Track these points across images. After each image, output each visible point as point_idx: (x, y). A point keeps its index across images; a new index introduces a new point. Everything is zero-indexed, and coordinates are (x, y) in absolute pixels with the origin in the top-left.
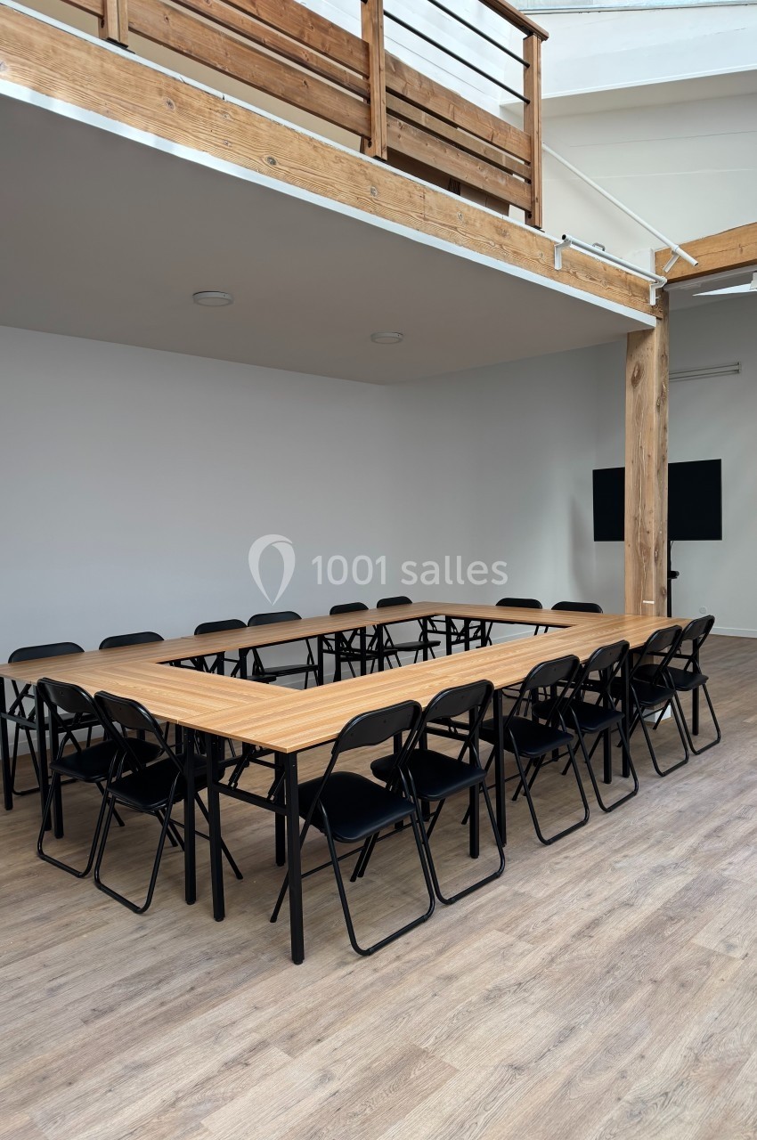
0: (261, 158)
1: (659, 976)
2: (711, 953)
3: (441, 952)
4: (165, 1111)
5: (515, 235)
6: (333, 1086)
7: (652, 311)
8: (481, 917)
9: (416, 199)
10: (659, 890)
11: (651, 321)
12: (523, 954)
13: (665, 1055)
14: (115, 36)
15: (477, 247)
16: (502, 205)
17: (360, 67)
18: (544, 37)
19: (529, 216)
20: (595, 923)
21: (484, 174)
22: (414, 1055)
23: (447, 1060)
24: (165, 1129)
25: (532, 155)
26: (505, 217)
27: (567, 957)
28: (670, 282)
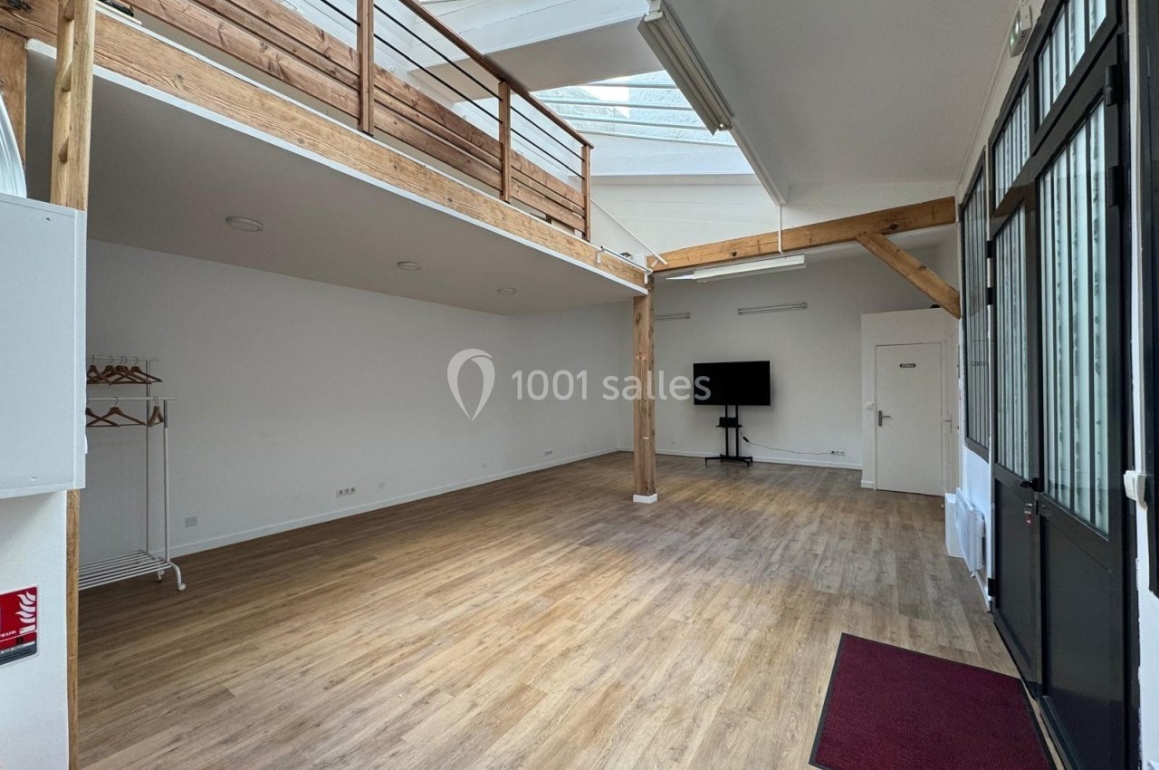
0: (444, 198)
1: (651, 636)
2: (678, 622)
3: (536, 633)
4: (379, 734)
5: (577, 244)
6: (477, 710)
7: (646, 286)
8: (558, 612)
9: (526, 224)
10: (651, 591)
11: (645, 291)
12: (582, 630)
13: (655, 675)
14: (366, 130)
15: (556, 249)
16: (572, 229)
17: (499, 156)
18: (592, 147)
19: (585, 235)
20: (619, 611)
21: (561, 213)
22: (523, 689)
23: (542, 689)
24: (379, 744)
25: (586, 205)
26: (572, 236)
27: (604, 630)
28: (654, 272)
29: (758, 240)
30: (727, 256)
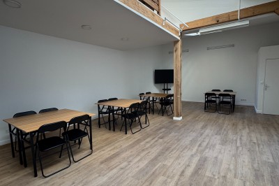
2: (211, 178)
5: (155, 16)
7: (179, 36)
10: (194, 161)
12: (170, 183)
15: (148, 17)
16: (153, 9)
19: (158, 13)
26: (154, 12)
28: (183, 31)
29: (228, 14)
30: (215, 22)
